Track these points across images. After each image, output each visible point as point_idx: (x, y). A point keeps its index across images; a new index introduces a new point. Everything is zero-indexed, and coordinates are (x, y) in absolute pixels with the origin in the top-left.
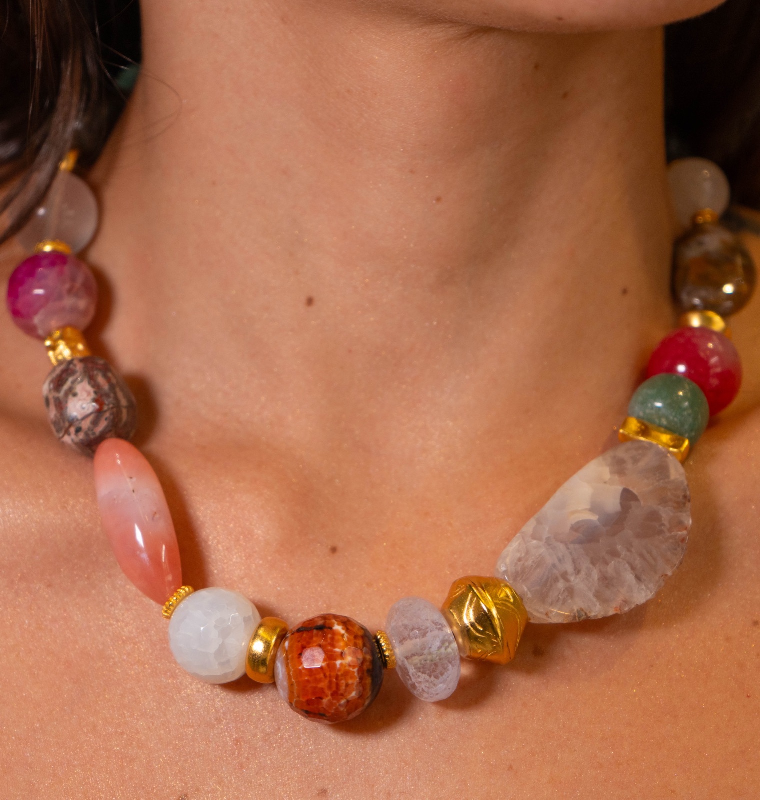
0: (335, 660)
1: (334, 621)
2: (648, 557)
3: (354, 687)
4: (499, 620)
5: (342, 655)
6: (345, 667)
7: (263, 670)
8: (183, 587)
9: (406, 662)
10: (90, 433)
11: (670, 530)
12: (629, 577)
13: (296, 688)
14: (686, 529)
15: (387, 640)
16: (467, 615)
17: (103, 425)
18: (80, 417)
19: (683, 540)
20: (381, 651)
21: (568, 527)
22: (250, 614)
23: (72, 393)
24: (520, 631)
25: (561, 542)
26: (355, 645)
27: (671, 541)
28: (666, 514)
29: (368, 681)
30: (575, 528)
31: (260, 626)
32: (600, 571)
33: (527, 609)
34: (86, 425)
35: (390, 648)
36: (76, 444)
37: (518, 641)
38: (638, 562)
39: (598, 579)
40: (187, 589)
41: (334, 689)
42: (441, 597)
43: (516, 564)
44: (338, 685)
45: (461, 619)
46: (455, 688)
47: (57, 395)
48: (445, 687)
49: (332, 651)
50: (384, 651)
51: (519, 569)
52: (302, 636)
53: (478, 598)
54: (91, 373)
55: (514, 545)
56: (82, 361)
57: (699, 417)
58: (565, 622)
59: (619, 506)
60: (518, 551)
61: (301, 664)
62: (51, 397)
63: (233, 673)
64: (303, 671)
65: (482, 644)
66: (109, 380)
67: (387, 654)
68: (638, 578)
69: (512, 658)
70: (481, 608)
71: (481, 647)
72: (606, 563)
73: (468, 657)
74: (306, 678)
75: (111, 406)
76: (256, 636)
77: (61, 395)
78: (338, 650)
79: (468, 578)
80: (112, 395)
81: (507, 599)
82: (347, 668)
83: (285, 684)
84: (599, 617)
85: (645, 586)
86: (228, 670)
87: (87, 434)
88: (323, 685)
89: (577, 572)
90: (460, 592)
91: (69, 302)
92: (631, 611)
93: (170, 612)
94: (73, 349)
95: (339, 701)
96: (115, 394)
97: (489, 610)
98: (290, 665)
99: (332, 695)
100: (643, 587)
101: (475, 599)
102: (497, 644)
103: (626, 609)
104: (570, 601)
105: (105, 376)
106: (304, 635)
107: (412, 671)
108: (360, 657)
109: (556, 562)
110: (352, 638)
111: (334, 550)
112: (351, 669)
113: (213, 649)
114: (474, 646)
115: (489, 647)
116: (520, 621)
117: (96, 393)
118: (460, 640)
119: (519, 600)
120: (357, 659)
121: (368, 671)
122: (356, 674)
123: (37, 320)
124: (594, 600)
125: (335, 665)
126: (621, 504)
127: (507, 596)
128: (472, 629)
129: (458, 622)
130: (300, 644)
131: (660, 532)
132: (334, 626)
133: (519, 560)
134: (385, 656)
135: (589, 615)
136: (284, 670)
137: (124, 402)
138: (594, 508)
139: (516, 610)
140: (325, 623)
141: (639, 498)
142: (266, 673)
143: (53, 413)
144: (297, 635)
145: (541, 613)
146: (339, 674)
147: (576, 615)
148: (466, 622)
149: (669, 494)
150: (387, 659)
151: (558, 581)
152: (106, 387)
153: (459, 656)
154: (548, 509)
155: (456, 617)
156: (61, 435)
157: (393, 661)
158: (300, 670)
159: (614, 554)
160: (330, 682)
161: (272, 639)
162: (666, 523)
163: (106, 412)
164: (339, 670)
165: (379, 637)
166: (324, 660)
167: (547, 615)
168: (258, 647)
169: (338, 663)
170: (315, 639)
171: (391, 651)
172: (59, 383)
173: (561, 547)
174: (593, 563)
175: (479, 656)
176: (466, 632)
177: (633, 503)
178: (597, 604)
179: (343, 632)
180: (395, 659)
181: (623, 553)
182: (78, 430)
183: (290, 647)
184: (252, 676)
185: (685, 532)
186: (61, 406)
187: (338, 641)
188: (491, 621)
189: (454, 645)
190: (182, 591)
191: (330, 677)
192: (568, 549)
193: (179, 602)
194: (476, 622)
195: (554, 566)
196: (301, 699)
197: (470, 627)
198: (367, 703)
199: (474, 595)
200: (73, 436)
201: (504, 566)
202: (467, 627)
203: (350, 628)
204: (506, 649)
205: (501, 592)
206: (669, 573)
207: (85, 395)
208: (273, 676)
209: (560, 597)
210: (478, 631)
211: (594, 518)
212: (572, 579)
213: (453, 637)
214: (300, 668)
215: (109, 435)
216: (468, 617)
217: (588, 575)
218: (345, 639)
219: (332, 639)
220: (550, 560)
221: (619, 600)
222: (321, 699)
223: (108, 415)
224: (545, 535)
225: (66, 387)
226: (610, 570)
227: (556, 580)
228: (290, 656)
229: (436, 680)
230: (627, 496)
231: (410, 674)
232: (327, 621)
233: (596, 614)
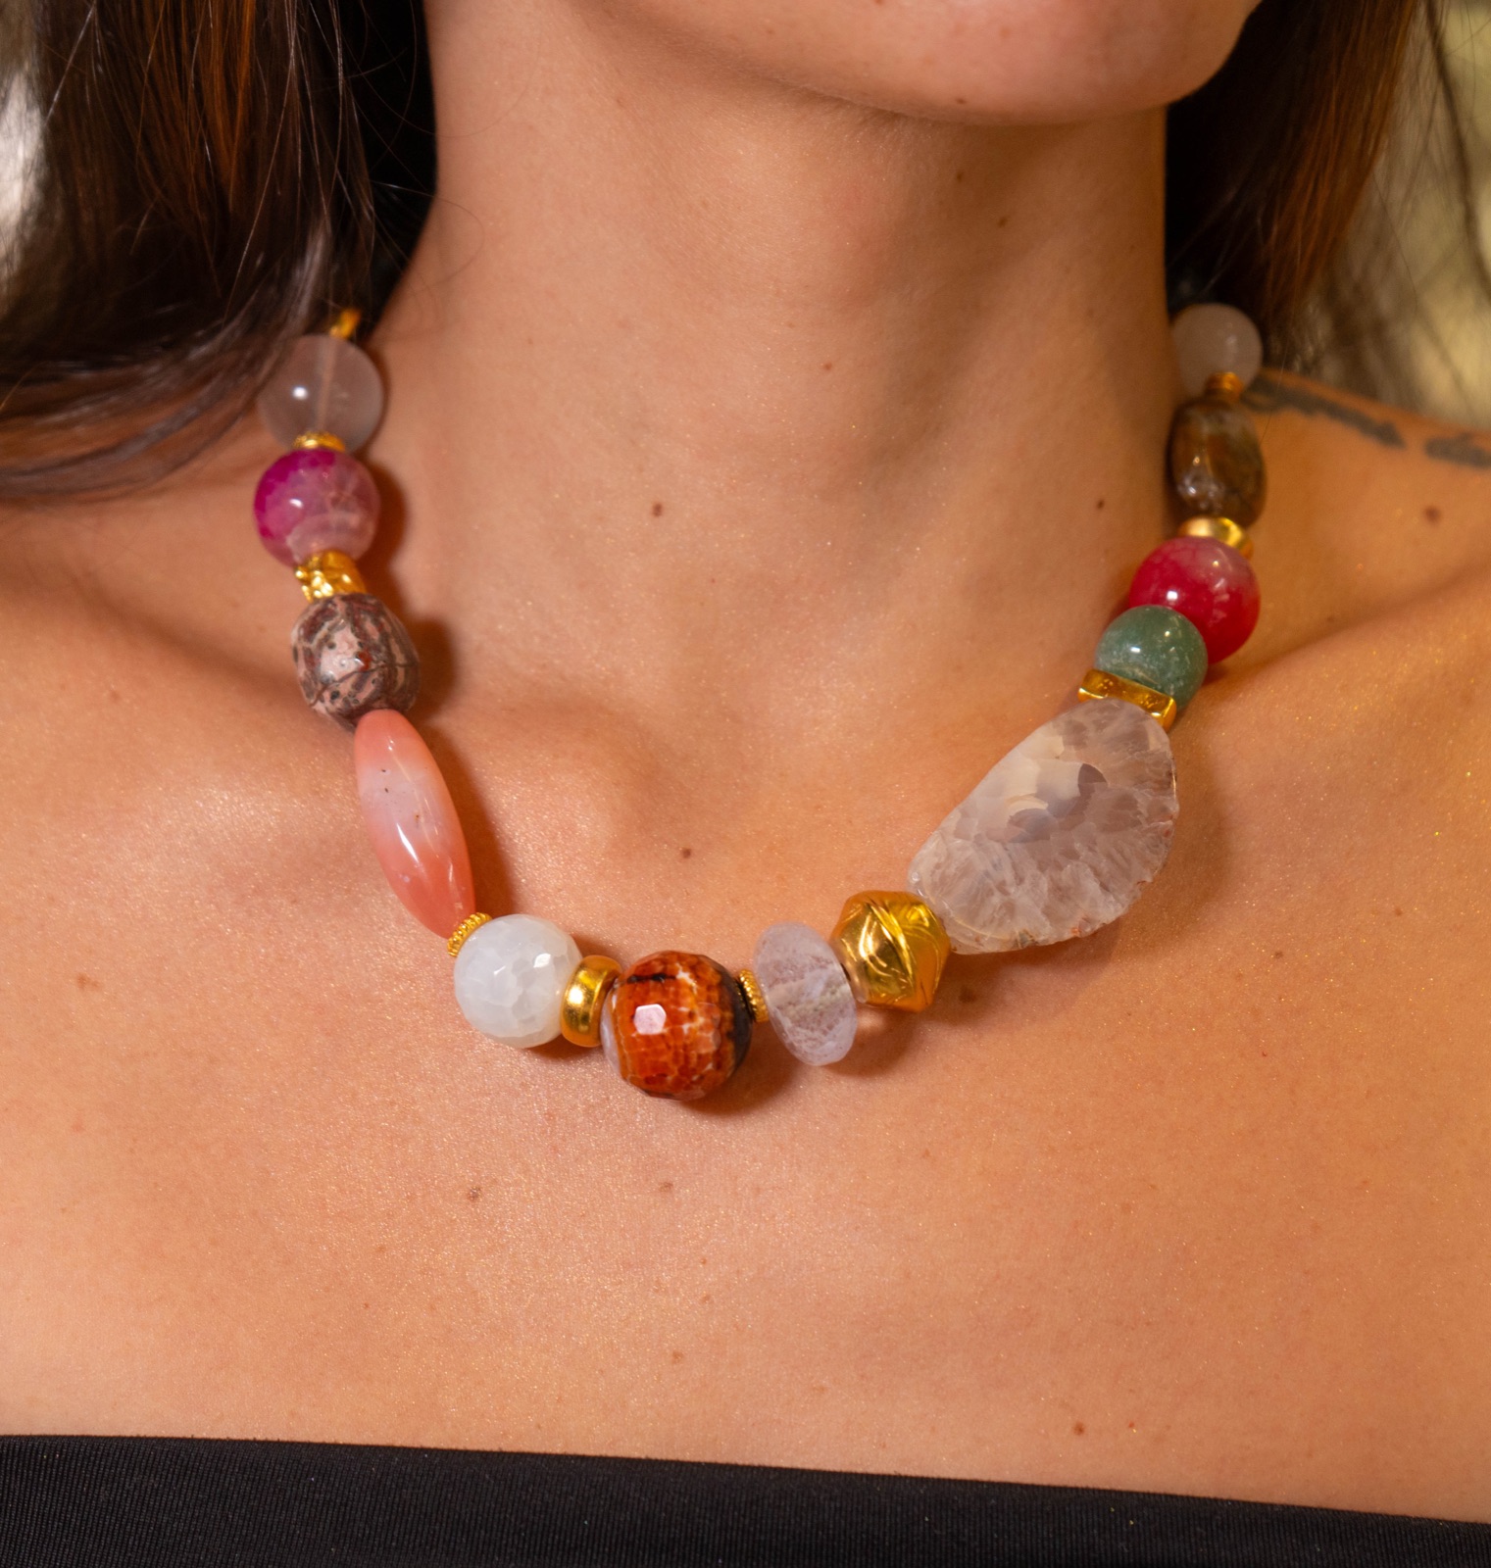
0: (681, 1023)
1: (678, 965)
2: (1118, 857)
3: (710, 1058)
4: (908, 951)
5: (691, 1016)
6: (696, 1032)
7: (583, 1028)
8: (472, 916)
9: (779, 1015)
10: (351, 699)
11: (1149, 820)
12: (1092, 886)
13: (629, 1061)
14: (1171, 818)
15: (754, 983)
16: (865, 946)
17: (369, 689)
18: (337, 678)
19: (1167, 834)
20: (746, 999)
21: (1007, 819)
22: (565, 952)
23: (328, 643)
24: (940, 964)
25: (997, 841)
26: (709, 1000)
27: (1149, 835)
28: (1143, 798)
29: (730, 1047)
30: (1017, 820)
31: (582, 966)
32: (1052, 880)
33: (949, 934)
34: (345, 688)
35: (759, 994)
36: (332, 714)
37: (938, 979)
38: (1104, 865)
39: (1049, 890)
40: (477, 919)
41: (682, 1063)
42: (832, 921)
43: (933, 872)
44: (687, 1058)
45: (856, 951)
46: (850, 1045)
47: (307, 645)
48: (836, 1044)
49: (676, 1011)
50: (750, 999)
51: (937, 878)
52: (634, 989)
53: (879, 922)
54: (356, 617)
55: (931, 845)
56: (344, 599)
57: (1187, 658)
58: (1003, 950)
59: (1077, 789)
60: (936, 855)
61: (635, 1030)
62: (299, 647)
63: (541, 1033)
64: (638, 1040)
65: (887, 985)
66: (380, 627)
67: (754, 1002)
68: (1104, 887)
69: (929, 1002)
70: (884, 936)
71: (884, 988)
72: (1060, 868)
73: (868, 1003)
74: (643, 1049)
75: (381, 663)
76: (574, 981)
77: (313, 645)
78: (684, 1009)
79: (866, 894)
80: (384, 648)
81: (920, 922)
82: (698, 1034)
83: (615, 1054)
84: (1052, 942)
85: (1115, 897)
86: (534, 1029)
87: (346, 701)
88: (666, 1058)
89: (1020, 880)
90: (855, 914)
91: (335, 516)
92: (1095, 934)
93: (454, 951)
94: (334, 582)
95: (689, 1077)
96: (388, 647)
97: (894, 938)
98: (620, 1031)
99: (679, 1070)
100: (1112, 898)
101: (875, 923)
102: (907, 985)
103: (1088, 930)
104: (1009, 921)
105: (376, 622)
106: (638, 989)
107: (787, 1024)
108: (717, 1015)
109: (990, 869)
110: (704, 989)
111: (687, 853)
112: (704, 1034)
113: (510, 1002)
114: (876, 987)
115: (895, 989)
116: (939, 954)
117: (360, 644)
118: (856, 980)
119: (938, 923)
120: (712, 1018)
121: (729, 1035)
122: (711, 1041)
123: (290, 541)
124: (1043, 918)
125: (681, 1031)
126: (1079, 786)
127: (921, 919)
128: (872, 965)
129: (853, 956)
130: (632, 1002)
131: (1136, 823)
132: (677, 973)
133: (938, 866)
134: (752, 1006)
135: (1036, 939)
136: (612, 1037)
137: (400, 659)
138: (1040, 794)
139: (933, 937)
140: (665, 969)
141: (1105, 776)
142: (588, 1032)
143: (302, 671)
144: (628, 987)
145: (969, 939)
146: (688, 1042)
147: (1019, 939)
148: (864, 955)
149: (1147, 770)
150: (755, 1009)
151: (993, 894)
152: (376, 636)
153: (854, 1003)
154: (979, 795)
155: (849, 949)
156: (312, 701)
157: (763, 1012)
158: (634, 1039)
159: (1072, 855)
160: (676, 1054)
161: (596, 986)
162: (1143, 810)
163: (373, 671)
164: (688, 1037)
165: (742, 979)
166: (666, 1025)
167: (977, 940)
168: (576, 997)
169: (686, 1027)
170: (652, 994)
171: (760, 998)
172: (311, 628)
173: (997, 846)
174: (1042, 869)
175: (883, 1002)
176: (863, 968)
177: (1096, 784)
178: (1048, 923)
179: (692, 983)
180: (767, 1009)
181: (1084, 853)
182: (335, 695)
183: (619, 1004)
184: (569, 1036)
185: (1170, 823)
186: (312, 660)
187: (684, 996)
188: (896, 953)
189: (846, 988)
190: (469, 922)
191: (676, 1047)
192: (1006, 849)
193: (471, 932)
194: (878, 955)
195: (987, 874)
196: (638, 1076)
197: (869, 962)
198: (729, 1075)
199: (874, 918)
200: (328, 703)
201: (917, 877)
202: (865, 962)
203: (701, 974)
204: (919, 991)
205: (912, 913)
206: (1149, 880)
207: (345, 646)
208: (599, 1037)
209: (996, 916)
210: (880, 968)
211: (1042, 806)
212: (1012, 890)
213: (844, 976)
214: (634, 1035)
215: (377, 704)
216: (866, 946)
217: (1035, 885)
218: (695, 992)
219: (677, 994)
220: (981, 866)
221: (1079, 917)
222: (665, 1075)
223: (376, 675)
224: (974, 832)
225: (320, 635)
226: (1065, 876)
227: (990, 893)
228: (619, 1018)
229: (823, 1036)
230: (1089, 776)
231: (786, 1029)
232: (669, 966)
233: (1047, 937)
